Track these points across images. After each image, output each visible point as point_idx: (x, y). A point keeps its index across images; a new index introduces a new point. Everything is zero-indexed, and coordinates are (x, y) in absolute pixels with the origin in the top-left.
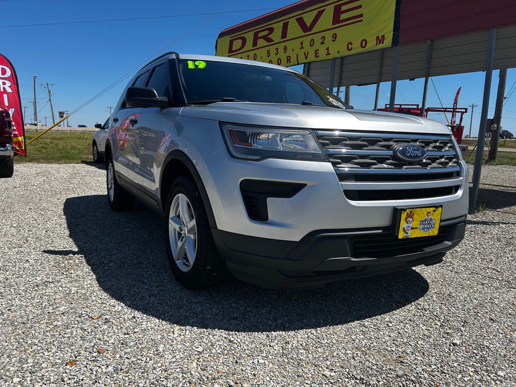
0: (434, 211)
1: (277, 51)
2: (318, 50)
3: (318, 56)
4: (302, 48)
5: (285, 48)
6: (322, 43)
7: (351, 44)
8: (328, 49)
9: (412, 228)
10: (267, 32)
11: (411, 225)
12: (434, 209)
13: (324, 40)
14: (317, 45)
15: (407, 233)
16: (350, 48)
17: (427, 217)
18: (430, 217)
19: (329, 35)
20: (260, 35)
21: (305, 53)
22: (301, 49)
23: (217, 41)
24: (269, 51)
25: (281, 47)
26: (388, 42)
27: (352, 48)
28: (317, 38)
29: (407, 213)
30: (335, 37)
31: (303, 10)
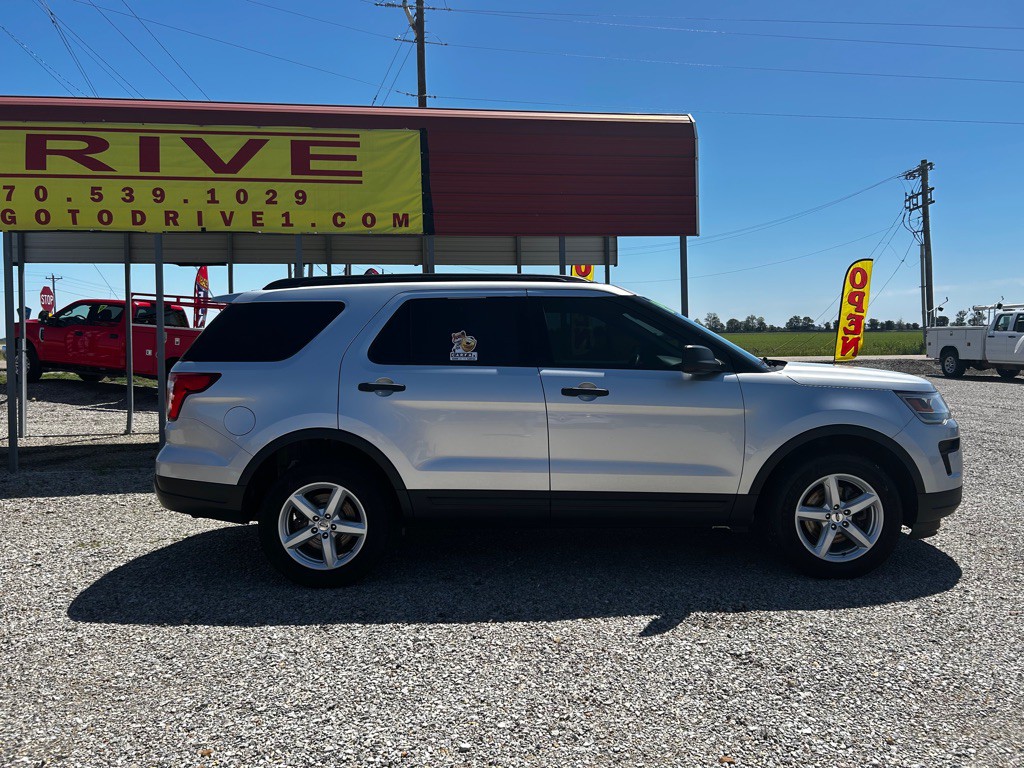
1: (129, 195)
2: (260, 213)
3: (262, 225)
4: (213, 201)
5: (158, 193)
6: (271, 202)
7: (343, 216)
8: (286, 215)
10: (82, 145)
13: (274, 197)
16: (339, 223)
20: (55, 146)
21: (223, 212)
22: (210, 202)
24: (98, 188)
26: (416, 225)
27: (343, 223)
30: (301, 196)
31: (201, 124)
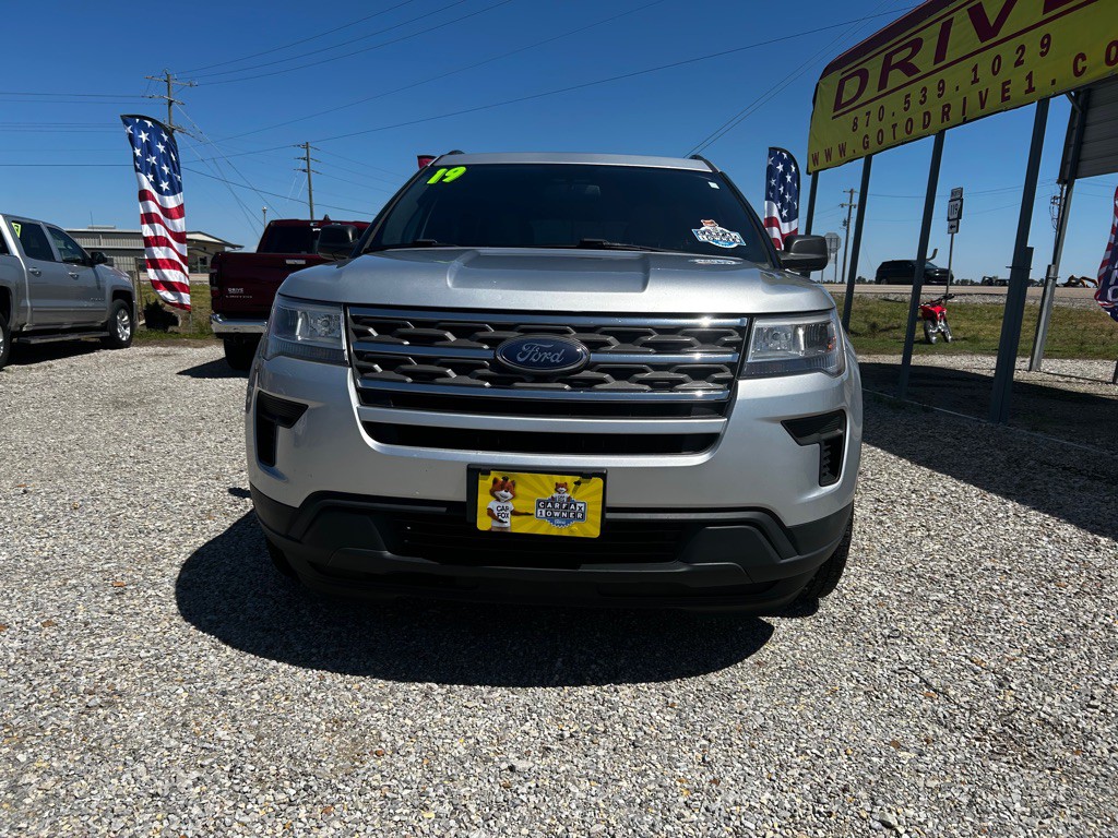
0: (578, 483)
1: (924, 96)
2: (1009, 82)
3: (1008, 98)
4: (976, 81)
5: (941, 86)
6: (1019, 63)
7: (1082, 56)
8: (1029, 77)
9: (514, 513)
10: (908, 51)
11: (511, 506)
12: (578, 478)
13: (1021, 56)
14: (1007, 70)
15: (501, 521)
16: (1080, 69)
17: (555, 495)
18: (566, 495)
19: (1032, 41)
20: (896, 59)
21: (980, 93)
22: (973, 82)
23: (817, 85)
24: (908, 96)
25: (931, 84)
27: (1084, 68)
28: (1008, 52)
29: (495, 481)
30: (1046, 43)
